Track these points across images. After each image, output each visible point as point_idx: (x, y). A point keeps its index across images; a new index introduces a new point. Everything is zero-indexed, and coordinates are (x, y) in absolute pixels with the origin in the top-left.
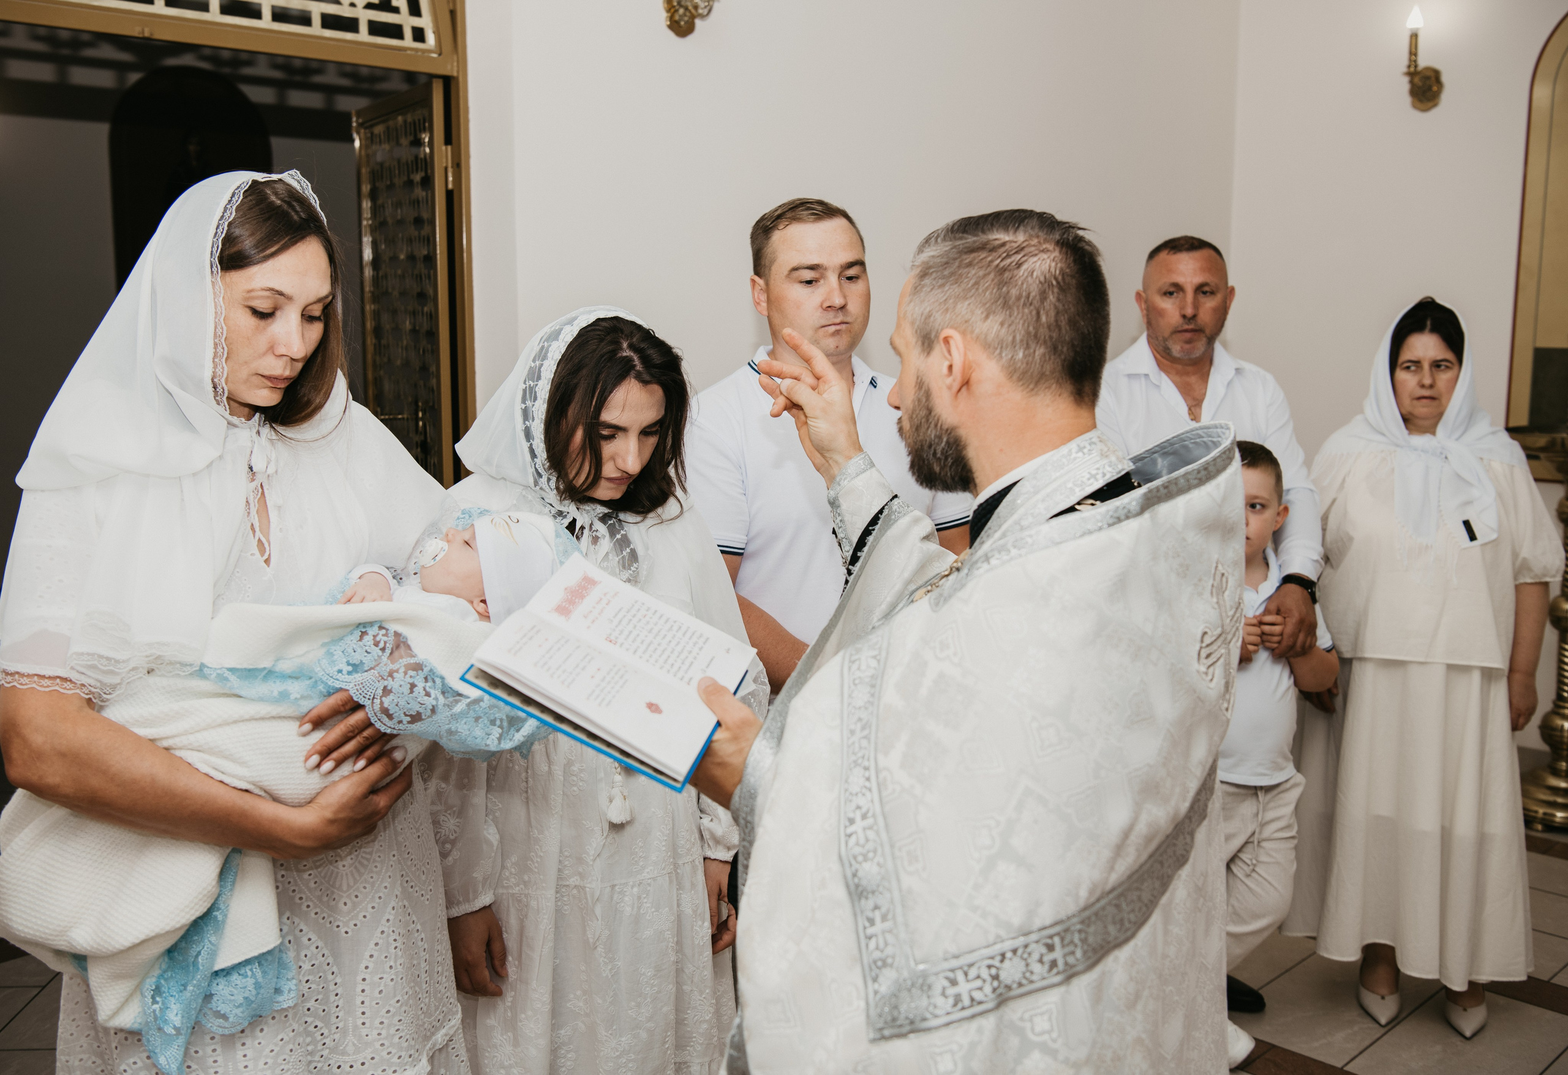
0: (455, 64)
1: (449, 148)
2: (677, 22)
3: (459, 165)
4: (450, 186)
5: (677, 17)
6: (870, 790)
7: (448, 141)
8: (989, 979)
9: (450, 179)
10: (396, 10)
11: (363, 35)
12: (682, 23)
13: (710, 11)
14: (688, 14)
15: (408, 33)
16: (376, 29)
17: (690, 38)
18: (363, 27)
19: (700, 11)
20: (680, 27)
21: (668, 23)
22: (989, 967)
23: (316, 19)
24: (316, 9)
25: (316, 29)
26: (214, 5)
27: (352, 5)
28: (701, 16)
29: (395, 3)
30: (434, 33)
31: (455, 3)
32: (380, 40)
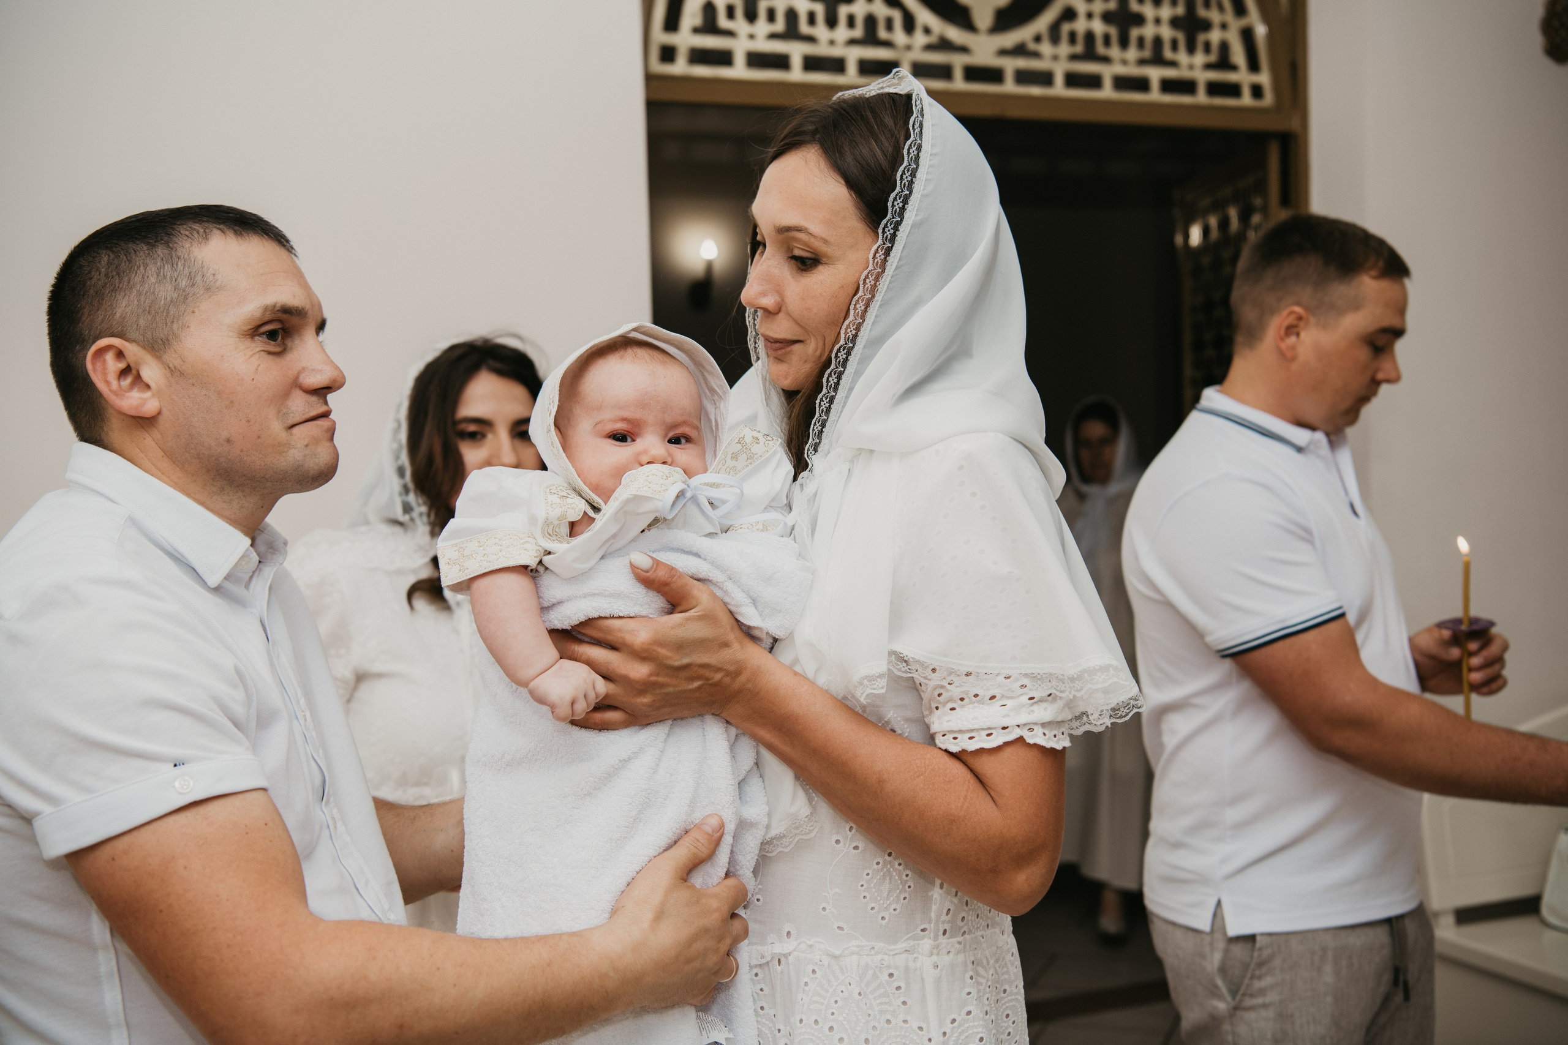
0: (1295, 119)
10: (1234, 68)
11: (1202, 97)
16: (1214, 89)
20: (1557, 52)
23: (1155, 84)
24: (1155, 74)
25: (1155, 95)
26: (1059, 79)
27: (1191, 66)
29: (1234, 60)
30: (1272, 90)
31: (1296, 54)
32: (1218, 101)
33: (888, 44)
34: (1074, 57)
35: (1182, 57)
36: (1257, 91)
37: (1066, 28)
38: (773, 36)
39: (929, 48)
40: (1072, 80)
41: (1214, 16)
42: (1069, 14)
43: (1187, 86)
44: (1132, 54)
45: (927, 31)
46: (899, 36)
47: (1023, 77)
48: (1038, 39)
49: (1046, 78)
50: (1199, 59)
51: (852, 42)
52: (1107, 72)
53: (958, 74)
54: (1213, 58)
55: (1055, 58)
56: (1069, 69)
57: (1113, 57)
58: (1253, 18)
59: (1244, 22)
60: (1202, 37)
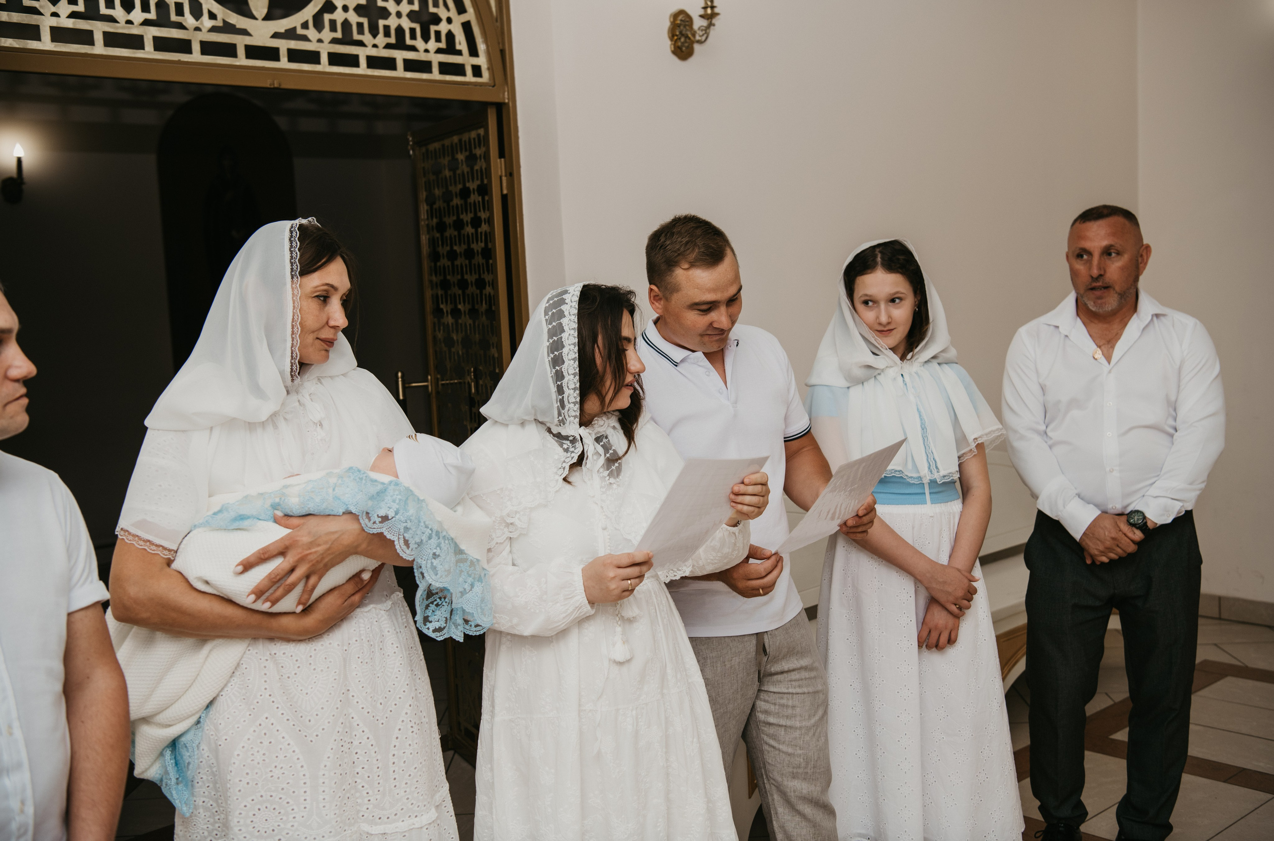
0: (506, 93)
1: (503, 160)
2: (680, 48)
3: (512, 174)
4: (505, 192)
5: (679, 44)
7: (502, 155)
9: (504, 184)
10: (460, 53)
11: (436, 75)
12: (684, 49)
13: (707, 38)
14: (688, 40)
15: (469, 71)
16: (445, 68)
17: (691, 60)
18: (435, 68)
19: (698, 38)
20: (682, 51)
21: (673, 49)
23: (400, 64)
24: (400, 56)
25: (400, 72)
26: (324, 58)
27: (426, 51)
28: (699, 42)
29: (458, 47)
30: (488, 69)
31: (504, 44)
32: (448, 78)
33: (181, 26)
34: (334, 41)
35: (419, 43)
36: (477, 70)
37: (327, 17)
38: (73, 15)
39: (213, 29)
40: (335, 59)
41: (443, 13)
42: (329, 7)
43: (425, 67)
44: (381, 40)
45: (212, 16)
46: (189, 20)
47: (295, 56)
48: (305, 26)
49: (314, 57)
50: (432, 45)
51: (146, 23)
52: (363, 53)
53: (241, 51)
54: (443, 45)
55: (320, 41)
56: (332, 51)
57: (366, 42)
58: (470, 15)
59: (464, 18)
60: (433, 28)
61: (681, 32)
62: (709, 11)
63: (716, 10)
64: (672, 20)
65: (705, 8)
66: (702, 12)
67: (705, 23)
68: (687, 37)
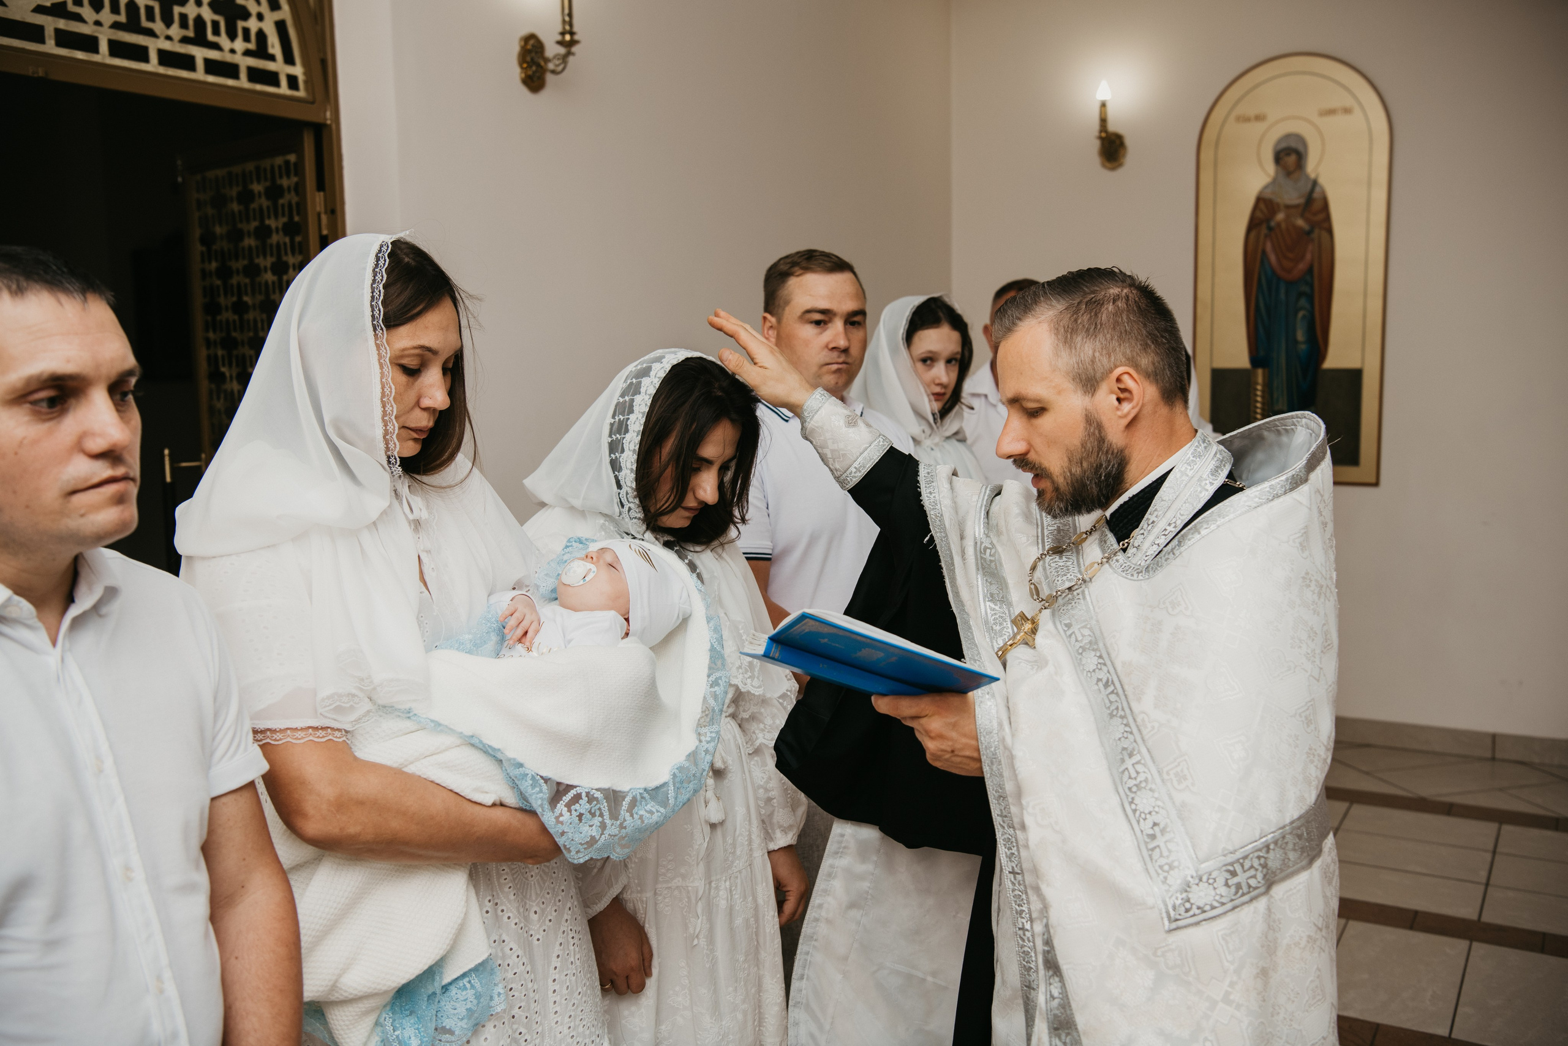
0: (328, 113)
1: (322, 194)
2: (530, 78)
3: (335, 211)
5: (530, 74)
6: (1131, 733)
7: (321, 186)
8: (1260, 869)
9: (326, 224)
10: (272, 58)
11: (243, 82)
12: (535, 79)
13: (564, 69)
14: (540, 69)
15: (284, 81)
16: (255, 75)
17: (543, 93)
18: (243, 75)
19: (552, 67)
20: (533, 82)
21: (523, 78)
22: (1259, 857)
23: (200, 64)
24: (200, 54)
25: (200, 74)
26: (104, 47)
27: (233, 51)
28: (553, 72)
29: (271, 51)
30: (306, 82)
31: (325, 53)
32: (259, 87)
34: (116, 26)
35: (224, 40)
36: (293, 81)
40: (118, 49)
41: (252, 7)
43: (230, 70)
44: (175, 31)
47: (64, 39)
48: (78, 1)
49: (90, 44)
50: (239, 45)
52: (154, 45)
54: (252, 46)
55: (98, 23)
56: (114, 37)
57: (158, 32)
58: (285, 12)
59: (278, 16)
60: (241, 24)
61: (532, 59)
62: (568, 37)
63: (576, 37)
64: (523, 43)
65: (563, 34)
66: (559, 38)
67: (562, 50)
68: (539, 65)
